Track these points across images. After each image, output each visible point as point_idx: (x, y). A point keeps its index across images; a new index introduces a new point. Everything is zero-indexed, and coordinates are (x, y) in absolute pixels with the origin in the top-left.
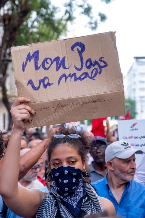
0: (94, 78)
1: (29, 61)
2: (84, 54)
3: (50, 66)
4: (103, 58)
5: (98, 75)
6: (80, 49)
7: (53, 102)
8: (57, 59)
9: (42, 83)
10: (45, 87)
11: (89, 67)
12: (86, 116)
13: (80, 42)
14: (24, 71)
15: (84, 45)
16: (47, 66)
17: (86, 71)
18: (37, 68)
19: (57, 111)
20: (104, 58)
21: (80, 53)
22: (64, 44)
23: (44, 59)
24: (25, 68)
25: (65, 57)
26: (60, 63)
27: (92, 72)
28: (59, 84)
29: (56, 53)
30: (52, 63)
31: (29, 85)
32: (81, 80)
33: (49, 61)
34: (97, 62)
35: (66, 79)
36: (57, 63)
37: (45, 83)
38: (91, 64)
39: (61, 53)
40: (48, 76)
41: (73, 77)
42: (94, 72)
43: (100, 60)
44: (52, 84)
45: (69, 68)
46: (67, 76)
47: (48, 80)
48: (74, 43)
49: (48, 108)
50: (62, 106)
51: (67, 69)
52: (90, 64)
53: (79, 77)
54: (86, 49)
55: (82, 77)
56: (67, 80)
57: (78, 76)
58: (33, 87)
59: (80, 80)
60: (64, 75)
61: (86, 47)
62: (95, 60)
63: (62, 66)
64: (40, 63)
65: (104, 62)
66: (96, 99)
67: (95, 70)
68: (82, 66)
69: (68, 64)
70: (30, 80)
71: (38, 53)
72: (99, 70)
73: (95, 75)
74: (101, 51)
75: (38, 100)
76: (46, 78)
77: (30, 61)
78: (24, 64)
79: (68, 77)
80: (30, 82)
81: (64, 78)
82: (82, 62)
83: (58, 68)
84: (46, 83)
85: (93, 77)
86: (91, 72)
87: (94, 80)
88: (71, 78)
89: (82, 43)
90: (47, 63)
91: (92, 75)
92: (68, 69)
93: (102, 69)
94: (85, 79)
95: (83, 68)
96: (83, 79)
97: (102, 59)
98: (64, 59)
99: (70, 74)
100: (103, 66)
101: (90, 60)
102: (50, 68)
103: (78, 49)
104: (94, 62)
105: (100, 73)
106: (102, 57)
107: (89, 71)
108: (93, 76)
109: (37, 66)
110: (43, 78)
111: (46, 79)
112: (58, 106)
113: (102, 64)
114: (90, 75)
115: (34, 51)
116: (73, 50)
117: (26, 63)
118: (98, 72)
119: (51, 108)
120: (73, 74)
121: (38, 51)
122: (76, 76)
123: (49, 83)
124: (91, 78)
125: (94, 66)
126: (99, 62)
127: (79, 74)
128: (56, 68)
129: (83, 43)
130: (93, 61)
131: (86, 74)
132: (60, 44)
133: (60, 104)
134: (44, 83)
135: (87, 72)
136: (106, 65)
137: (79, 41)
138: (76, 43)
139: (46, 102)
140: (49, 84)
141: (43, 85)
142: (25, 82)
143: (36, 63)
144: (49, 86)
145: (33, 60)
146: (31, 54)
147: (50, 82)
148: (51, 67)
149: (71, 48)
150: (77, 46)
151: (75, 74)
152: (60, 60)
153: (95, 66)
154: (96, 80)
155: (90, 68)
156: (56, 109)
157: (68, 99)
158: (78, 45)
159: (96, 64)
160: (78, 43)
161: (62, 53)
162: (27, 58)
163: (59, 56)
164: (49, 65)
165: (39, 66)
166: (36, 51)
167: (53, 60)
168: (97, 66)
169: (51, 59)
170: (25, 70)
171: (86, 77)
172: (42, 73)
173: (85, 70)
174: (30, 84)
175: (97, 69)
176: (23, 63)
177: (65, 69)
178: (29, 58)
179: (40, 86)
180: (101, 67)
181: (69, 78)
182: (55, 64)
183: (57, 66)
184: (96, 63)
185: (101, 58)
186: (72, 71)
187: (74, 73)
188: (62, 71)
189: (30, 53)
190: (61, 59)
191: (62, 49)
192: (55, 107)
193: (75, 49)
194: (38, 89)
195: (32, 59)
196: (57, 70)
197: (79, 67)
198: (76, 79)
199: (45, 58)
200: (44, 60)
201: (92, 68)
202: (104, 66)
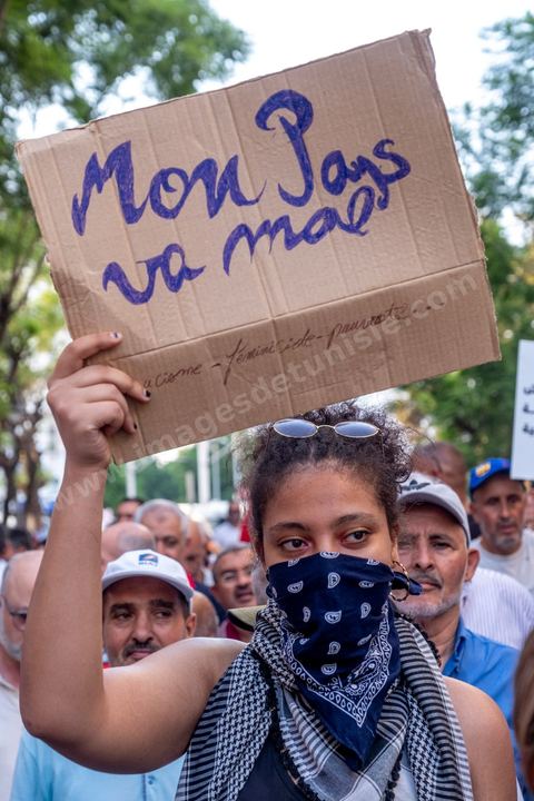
0: (363, 229)
1: (95, 188)
2: (310, 136)
3: (182, 202)
4: (388, 141)
5: (376, 212)
6: (292, 119)
7: (215, 343)
8: (206, 169)
9: (159, 272)
10: (175, 284)
11: (335, 188)
12: (347, 383)
13: (291, 92)
14: (80, 230)
15: (305, 100)
16: (168, 200)
17: (326, 205)
18: (131, 214)
19: (235, 375)
20: (392, 142)
21: (295, 133)
22: (228, 108)
23: (154, 174)
24: (84, 219)
25: (236, 158)
26: (220, 183)
27: (352, 204)
28: (226, 269)
29: (199, 146)
30: (188, 187)
31: (111, 284)
32: (313, 242)
33: (174, 180)
34: (368, 161)
35: (252, 243)
36: (209, 187)
37: (170, 271)
38: (344, 173)
39: (218, 142)
40: (178, 242)
41: (281, 235)
42: (360, 204)
43: (379, 152)
44: (201, 270)
45: (257, 200)
46: (254, 232)
47: (183, 257)
48: (264, 98)
49: (195, 370)
50: (251, 355)
51: (252, 203)
52: (339, 172)
53: (301, 229)
54: (315, 116)
55: (315, 230)
56: (258, 246)
57: (297, 228)
58: (128, 292)
59: (307, 240)
60: (243, 230)
61: (316, 108)
62: (357, 155)
63: (228, 194)
64: (140, 193)
65: (396, 159)
66: (381, 310)
67: (362, 196)
68: (309, 187)
69: (253, 184)
70: (110, 265)
71: (130, 155)
72: (378, 193)
73: (365, 217)
74: (378, 117)
75: (154, 341)
76: (171, 248)
77: (100, 190)
78: (80, 203)
79: (260, 234)
80: (113, 274)
81: (243, 241)
82: (306, 169)
83: (214, 207)
84: (175, 268)
85: (359, 224)
86: (347, 205)
87: (363, 234)
88: (272, 238)
89: (297, 95)
90: (168, 189)
91: (351, 215)
92: (256, 205)
93: (390, 186)
94: (328, 234)
95: (314, 192)
96: (320, 235)
97: (387, 148)
98: (232, 166)
99: (266, 223)
100: (392, 175)
101: (336, 158)
102: (182, 210)
103: (283, 121)
104: (353, 163)
105: (384, 204)
106: (385, 138)
107: (340, 203)
108: (356, 219)
109: (132, 206)
110: (161, 253)
111: (174, 254)
112: (237, 356)
113: (388, 168)
114: (344, 217)
115: (111, 148)
116: (265, 127)
117: (86, 200)
118: (376, 199)
119: (207, 366)
120: (276, 224)
121: (128, 144)
122: (289, 230)
123: (188, 270)
124: (352, 229)
125: (356, 178)
126: (377, 162)
127: (299, 219)
128: (209, 207)
129: (300, 92)
130: (349, 159)
131: (330, 217)
132: (209, 110)
133: (241, 347)
134: (168, 273)
135: (331, 206)
136: (404, 169)
137: (286, 88)
138: (273, 98)
139: (187, 347)
140: (188, 273)
141: (166, 280)
142: (91, 273)
143: (125, 195)
144: (190, 278)
145: (111, 185)
146: (102, 162)
147: (192, 265)
148: (186, 202)
149: (258, 117)
150: (278, 107)
151: (283, 222)
152: (216, 170)
153: (359, 178)
154: (371, 232)
155: (342, 187)
156: (229, 370)
157: (274, 322)
158: (285, 105)
159: (364, 171)
160: (281, 94)
161: (223, 143)
162: (86, 177)
163: (211, 155)
164: (176, 197)
165: (138, 205)
166: (120, 147)
167: (190, 173)
168: (367, 180)
169: (181, 173)
170: (87, 227)
171: (331, 228)
172: (153, 234)
173: (321, 199)
174: (114, 280)
175: (369, 191)
176: (75, 201)
177: (244, 207)
178: (94, 176)
179: (152, 283)
180: (383, 181)
181: (265, 239)
182: (199, 188)
183: (210, 196)
184: (363, 165)
185: (382, 143)
186: (274, 209)
187: (281, 219)
188: (231, 215)
189: (94, 158)
190: (222, 167)
191: (218, 127)
192: (225, 362)
193: (273, 120)
194: (145, 297)
195: (107, 178)
196: (212, 215)
197: (297, 189)
198: (291, 242)
199: (157, 170)
200: (155, 179)
201: (351, 187)
202: (398, 176)
